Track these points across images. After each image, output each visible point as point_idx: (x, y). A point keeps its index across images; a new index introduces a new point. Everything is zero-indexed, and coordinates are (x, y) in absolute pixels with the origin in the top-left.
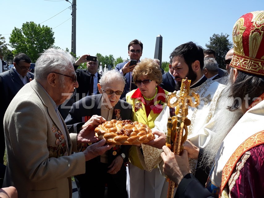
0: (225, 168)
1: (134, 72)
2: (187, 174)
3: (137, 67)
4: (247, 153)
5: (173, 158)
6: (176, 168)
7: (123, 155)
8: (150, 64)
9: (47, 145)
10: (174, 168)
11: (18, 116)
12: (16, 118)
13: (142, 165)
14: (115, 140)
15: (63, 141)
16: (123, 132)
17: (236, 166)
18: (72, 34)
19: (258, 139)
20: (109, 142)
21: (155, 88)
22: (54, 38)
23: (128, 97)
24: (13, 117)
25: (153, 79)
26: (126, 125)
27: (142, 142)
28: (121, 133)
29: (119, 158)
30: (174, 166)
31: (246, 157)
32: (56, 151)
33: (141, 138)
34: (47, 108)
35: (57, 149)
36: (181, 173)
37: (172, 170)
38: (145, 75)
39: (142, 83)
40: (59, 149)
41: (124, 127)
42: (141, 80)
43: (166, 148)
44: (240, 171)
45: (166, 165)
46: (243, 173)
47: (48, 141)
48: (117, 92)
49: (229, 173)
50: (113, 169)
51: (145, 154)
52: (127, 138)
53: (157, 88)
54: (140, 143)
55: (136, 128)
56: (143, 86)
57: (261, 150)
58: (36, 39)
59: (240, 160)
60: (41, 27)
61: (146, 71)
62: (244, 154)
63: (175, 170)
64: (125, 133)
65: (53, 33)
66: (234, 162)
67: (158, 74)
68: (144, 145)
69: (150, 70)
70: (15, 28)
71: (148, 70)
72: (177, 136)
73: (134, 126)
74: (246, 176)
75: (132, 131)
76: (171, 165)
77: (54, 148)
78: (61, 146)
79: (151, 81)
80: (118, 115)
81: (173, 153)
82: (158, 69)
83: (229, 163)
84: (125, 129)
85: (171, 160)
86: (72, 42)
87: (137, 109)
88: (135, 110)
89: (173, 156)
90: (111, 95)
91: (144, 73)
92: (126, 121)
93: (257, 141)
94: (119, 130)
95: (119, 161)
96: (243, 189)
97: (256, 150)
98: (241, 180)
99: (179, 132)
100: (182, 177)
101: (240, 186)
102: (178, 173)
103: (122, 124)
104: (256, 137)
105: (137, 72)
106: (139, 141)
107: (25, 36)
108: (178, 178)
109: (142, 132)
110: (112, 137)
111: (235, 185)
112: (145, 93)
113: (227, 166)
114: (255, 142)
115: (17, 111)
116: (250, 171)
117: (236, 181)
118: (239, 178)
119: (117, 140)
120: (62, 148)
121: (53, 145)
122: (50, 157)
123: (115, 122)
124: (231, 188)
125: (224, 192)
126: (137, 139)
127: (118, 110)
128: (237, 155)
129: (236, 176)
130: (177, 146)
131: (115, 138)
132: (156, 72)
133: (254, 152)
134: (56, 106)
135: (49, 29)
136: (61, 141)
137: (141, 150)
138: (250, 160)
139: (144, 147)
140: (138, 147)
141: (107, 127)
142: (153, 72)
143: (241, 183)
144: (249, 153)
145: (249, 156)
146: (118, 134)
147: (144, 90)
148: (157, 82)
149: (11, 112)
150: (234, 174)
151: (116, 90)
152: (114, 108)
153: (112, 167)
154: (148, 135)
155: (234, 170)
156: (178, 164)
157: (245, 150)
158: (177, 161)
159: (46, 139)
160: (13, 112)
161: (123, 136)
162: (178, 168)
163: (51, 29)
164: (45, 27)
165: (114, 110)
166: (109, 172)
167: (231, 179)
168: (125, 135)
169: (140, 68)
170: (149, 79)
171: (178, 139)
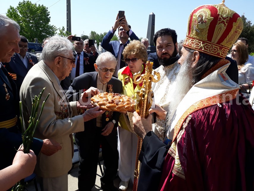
0: (176, 127)
1: (125, 52)
2: (149, 131)
3: (127, 47)
4: (189, 116)
5: (139, 120)
6: (141, 127)
7: (114, 121)
8: (137, 45)
9: (54, 111)
10: (140, 127)
11: (32, 88)
12: (30, 90)
13: (129, 128)
14: (107, 107)
15: (66, 108)
16: (113, 102)
17: (182, 125)
18: (67, 13)
19: (197, 106)
20: (102, 108)
21: (142, 66)
22: (50, 17)
23: (119, 74)
24: (28, 90)
25: (140, 57)
26: (115, 97)
27: (127, 110)
28: (111, 102)
29: (111, 123)
30: (140, 126)
31: (189, 119)
32: (61, 115)
33: (126, 107)
34: (53, 83)
35: (61, 114)
36: (145, 131)
37: (139, 128)
38: (133, 54)
39: (130, 61)
40: (63, 114)
41: (114, 98)
42: (130, 59)
43: (135, 113)
44: (185, 129)
45: (135, 125)
46: (187, 130)
47: (55, 108)
48: (111, 70)
49: (178, 131)
50: (105, 131)
51: (130, 119)
52: (116, 106)
53: (143, 66)
54: (125, 110)
55: (123, 99)
56: (131, 64)
57: (199, 114)
58: (32, 18)
59: (185, 121)
60: (37, 6)
61: (134, 51)
62: (188, 117)
63: (141, 129)
64: (115, 102)
65: (49, 12)
66: (181, 123)
67: (144, 53)
68: (129, 113)
69: (137, 50)
70: (11, 6)
71: (136, 50)
72: (142, 105)
73: (122, 98)
74: (189, 132)
75: (120, 101)
76: (138, 125)
77: (60, 113)
78: (64, 111)
79: (138, 59)
80: (111, 89)
81: (140, 117)
82: (144, 50)
83: (178, 123)
84: (114, 100)
85: (138, 122)
86: (67, 21)
87: (126, 83)
88: (125, 84)
89: (140, 119)
90: (106, 72)
91: (132, 53)
92: (116, 94)
93: (197, 107)
94: (110, 100)
95: (110, 126)
96: (186, 141)
97: (195, 114)
98: (185, 135)
99: (144, 102)
100: (145, 134)
101: (184, 139)
102: (143, 131)
103: (112, 96)
104: (197, 105)
105: (127, 52)
106: (125, 109)
107: (21, 15)
108: (143, 134)
109: (128, 102)
110: (104, 104)
111: (181, 138)
112: (133, 69)
113: (177, 125)
114: (195, 109)
115: (31, 84)
116: (191, 128)
117: (182, 136)
118: (184, 133)
119: (108, 107)
120: (65, 113)
121: (58, 111)
122: (57, 119)
123: (107, 94)
124: (178, 140)
125: (173, 144)
126: (123, 107)
127: (110, 85)
128: (183, 118)
129: (183, 132)
130: (143, 111)
131: (107, 105)
132: (142, 52)
133: (194, 115)
134: (59, 81)
135: (45, 8)
136: (64, 108)
137: (127, 116)
138: (191, 121)
139: (129, 114)
140: (125, 114)
141: (100, 97)
142: (139, 52)
143: (185, 137)
144: (190, 116)
145: (191, 118)
146: (109, 103)
147: (132, 67)
148: (143, 61)
149: (26, 86)
150: (181, 131)
151: (110, 68)
152: (108, 84)
153: (105, 130)
154: (131, 105)
155: (181, 128)
156: (143, 125)
157: (188, 114)
158: (143, 123)
159: (54, 106)
160: (28, 86)
161: (113, 104)
162: (143, 127)
163: (47, 8)
164: (41, 6)
165: (107, 85)
166: (103, 134)
167: (179, 134)
168: (114, 104)
169: (129, 48)
170: (136, 57)
171: (143, 106)
